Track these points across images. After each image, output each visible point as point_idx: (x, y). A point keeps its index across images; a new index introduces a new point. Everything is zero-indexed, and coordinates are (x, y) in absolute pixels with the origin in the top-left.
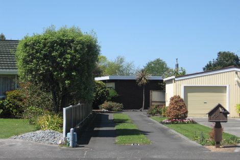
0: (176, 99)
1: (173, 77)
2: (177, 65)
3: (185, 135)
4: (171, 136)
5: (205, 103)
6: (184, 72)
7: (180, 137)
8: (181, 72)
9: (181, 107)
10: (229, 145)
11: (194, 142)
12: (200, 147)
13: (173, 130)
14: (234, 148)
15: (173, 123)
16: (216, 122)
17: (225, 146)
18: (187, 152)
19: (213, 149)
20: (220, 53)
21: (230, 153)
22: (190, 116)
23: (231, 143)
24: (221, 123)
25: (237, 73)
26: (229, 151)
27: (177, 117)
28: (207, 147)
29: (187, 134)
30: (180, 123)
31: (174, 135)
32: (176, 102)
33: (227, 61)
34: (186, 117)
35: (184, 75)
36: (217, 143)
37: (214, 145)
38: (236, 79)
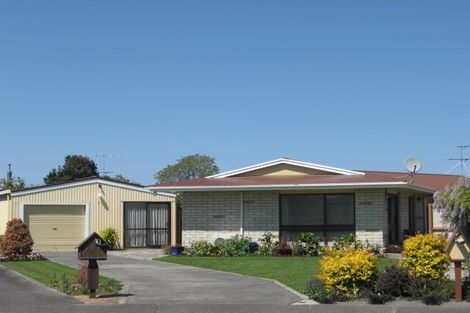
0: (17, 225)
1: (8, 191)
2: (10, 174)
3: (37, 279)
4: (14, 280)
5: (54, 229)
6: (22, 184)
7: (29, 283)
8: (18, 184)
9: (23, 236)
10: (107, 294)
11: (55, 290)
12: (66, 298)
13: (14, 271)
14: (116, 298)
15: (11, 259)
16: (90, 260)
17: (101, 294)
18: (49, 306)
19: (85, 299)
20: (68, 157)
21: (114, 307)
22: (36, 249)
23: (110, 291)
24: (98, 261)
25: (100, 186)
26: (111, 304)
27: (17, 250)
28: (76, 297)
29: (38, 277)
30: (22, 260)
31: (18, 278)
32: (16, 228)
33: (79, 169)
34: (31, 250)
35: (21, 188)
36: (92, 292)
37: (85, 293)
38: (100, 195)
